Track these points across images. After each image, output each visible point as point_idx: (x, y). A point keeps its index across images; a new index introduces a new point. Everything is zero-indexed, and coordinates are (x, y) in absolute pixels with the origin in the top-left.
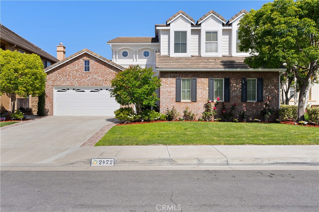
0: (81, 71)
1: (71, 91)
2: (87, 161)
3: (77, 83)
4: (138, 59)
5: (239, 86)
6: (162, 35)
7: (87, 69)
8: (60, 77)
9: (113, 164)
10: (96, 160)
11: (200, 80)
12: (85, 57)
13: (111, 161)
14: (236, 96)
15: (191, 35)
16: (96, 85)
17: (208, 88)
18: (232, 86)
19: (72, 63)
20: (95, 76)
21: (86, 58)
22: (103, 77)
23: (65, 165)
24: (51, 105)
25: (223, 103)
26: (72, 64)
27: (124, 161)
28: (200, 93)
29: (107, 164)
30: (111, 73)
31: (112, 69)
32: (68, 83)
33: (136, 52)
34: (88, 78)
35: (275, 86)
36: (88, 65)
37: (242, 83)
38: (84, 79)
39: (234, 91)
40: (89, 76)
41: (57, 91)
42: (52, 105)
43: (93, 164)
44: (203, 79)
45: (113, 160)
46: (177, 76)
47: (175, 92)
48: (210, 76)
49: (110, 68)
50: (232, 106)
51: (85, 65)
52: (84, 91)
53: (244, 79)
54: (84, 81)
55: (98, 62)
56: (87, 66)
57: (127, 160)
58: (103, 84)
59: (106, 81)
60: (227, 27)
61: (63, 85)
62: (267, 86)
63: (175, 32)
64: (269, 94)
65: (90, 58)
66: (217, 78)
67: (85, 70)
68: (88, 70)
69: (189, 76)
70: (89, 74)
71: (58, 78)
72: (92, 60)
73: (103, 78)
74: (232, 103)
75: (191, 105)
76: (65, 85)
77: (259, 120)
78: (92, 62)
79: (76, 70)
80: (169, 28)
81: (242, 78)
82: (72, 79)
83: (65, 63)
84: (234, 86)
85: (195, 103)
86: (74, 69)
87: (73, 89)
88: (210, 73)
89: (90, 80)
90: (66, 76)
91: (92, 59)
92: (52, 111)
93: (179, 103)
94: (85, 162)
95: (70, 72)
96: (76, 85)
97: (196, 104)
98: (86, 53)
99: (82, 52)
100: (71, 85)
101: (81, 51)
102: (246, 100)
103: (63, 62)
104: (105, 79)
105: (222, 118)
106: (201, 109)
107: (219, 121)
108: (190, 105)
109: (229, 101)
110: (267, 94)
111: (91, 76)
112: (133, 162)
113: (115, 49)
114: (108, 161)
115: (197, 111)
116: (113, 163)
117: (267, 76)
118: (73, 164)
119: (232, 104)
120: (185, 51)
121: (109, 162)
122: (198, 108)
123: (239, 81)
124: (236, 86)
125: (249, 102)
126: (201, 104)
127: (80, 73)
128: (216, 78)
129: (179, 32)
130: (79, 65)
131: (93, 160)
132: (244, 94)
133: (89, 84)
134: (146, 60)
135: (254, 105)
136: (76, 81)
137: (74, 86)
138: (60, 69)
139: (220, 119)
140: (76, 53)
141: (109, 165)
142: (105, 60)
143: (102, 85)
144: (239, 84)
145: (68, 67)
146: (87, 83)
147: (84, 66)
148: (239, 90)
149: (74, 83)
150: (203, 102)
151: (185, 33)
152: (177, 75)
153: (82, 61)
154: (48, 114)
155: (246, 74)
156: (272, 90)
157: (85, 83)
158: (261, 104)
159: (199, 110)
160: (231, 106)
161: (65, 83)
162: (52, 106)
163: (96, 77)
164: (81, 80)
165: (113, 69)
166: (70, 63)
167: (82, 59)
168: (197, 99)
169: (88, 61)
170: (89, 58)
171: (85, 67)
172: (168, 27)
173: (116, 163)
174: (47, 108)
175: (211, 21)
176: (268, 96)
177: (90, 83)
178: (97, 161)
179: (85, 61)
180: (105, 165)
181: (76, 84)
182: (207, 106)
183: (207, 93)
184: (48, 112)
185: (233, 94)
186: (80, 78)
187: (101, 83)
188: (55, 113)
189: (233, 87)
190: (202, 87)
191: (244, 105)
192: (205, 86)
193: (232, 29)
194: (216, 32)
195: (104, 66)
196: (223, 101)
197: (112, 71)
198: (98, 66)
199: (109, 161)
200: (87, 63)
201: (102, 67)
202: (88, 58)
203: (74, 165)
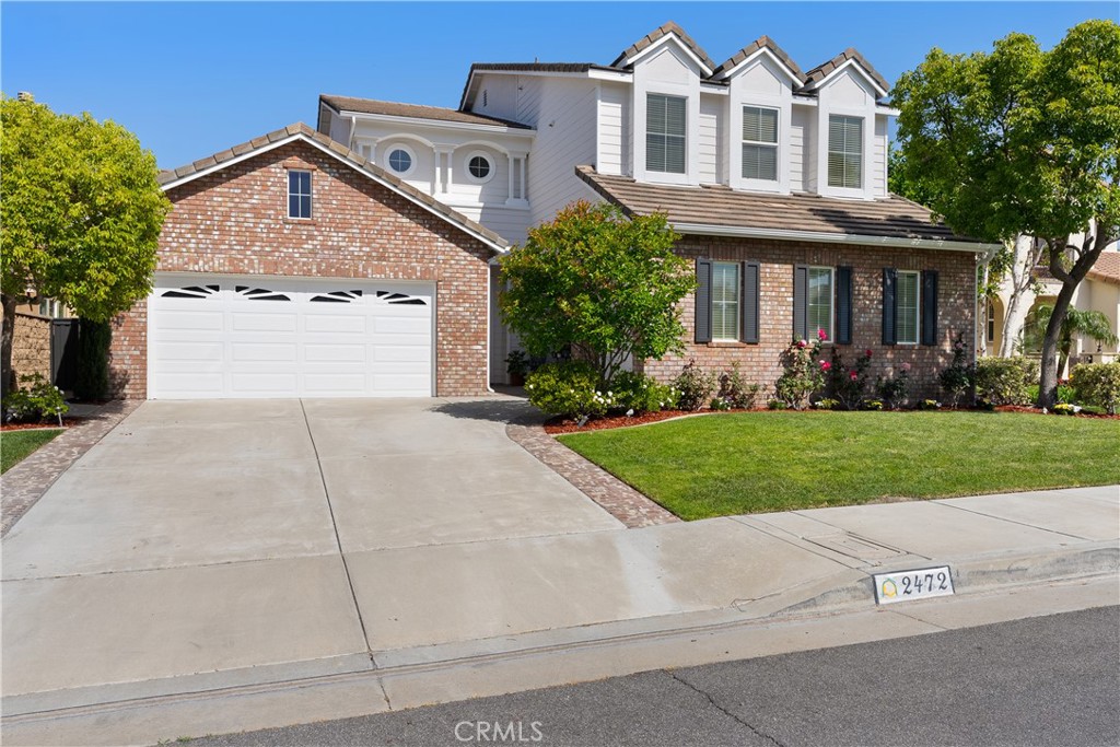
0: (278, 214)
1: (227, 296)
2: (859, 585)
3: (259, 263)
4: (453, 182)
5: (876, 294)
6: (602, 101)
7: (301, 207)
8: (180, 235)
9: (950, 587)
10: (891, 576)
11: (768, 270)
12: (295, 158)
13: (941, 577)
14: (869, 327)
15: (701, 112)
16: (340, 273)
17: (791, 299)
18: (859, 295)
19: (236, 177)
20: (337, 238)
21: (295, 161)
22: (368, 245)
23: (785, 610)
24: (138, 353)
25: (834, 350)
26: (234, 181)
27: (984, 573)
28: (768, 312)
29: (930, 589)
30: (400, 228)
31: (403, 214)
32: (219, 262)
33: (444, 156)
34: (306, 246)
35: (965, 296)
36: (306, 189)
37: (884, 284)
38: (287, 248)
39: (864, 310)
40: (311, 237)
41: (164, 295)
42: (144, 353)
43: (883, 595)
44: (776, 266)
45: (945, 570)
46: (699, 253)
47: (693, 310)
48: (798, 258)
49: (395, 209)
50: (859, 360)
51: (293, 189)
52: (286, 299)
53: (891, 272)
54: (291, 258)
55: (349, 182)
56: (300, 195)
57: (991, 567)
58: (370, 271)
59: (381, 258)
60: (805, 98)
61: (196, 268)
62: (948, 295)
63: (650, 96)
64: (951, 322)
65: (316, 163)
66: (818, 264)
67: (294, 213)
68: (306, 213)
69: (737, 255)
70: (310, 228)
71: (169, 239)
72: (323, 174)
73: (368, 249)
74: (858, 347)
75: (740, 354)
76: (206, 267)
77: (938, 401)
78: (322, 182)
79: (254, 208)
80: (631, 81)
81: (884, 269)
82: (238, 247)
83: (205, 176)
84: (864, 295)
85: (755, 349)
86: (246, 206)
87: (239, 289)
88: (797, 248)
89: (313, 252)
90: (207, 231)
91: (322, 168)
92: (144, 377)
93: (703, 347)
94: (855, 589)
95: (226, 216)
96: (256, 273)
97: (757, 350)
98: (299, 142)
99: (285, 134)
100: (232, 268)
101: (280, 132)
102: (895, 339)
103: (198, 171)
104: (376, 250)
105: (837, 398)
106: (771, 369)
107: (834, 408)
108: (738, 354)
109: (849, 342)
110: (947, 322)
111: (319, 238)
112: (1009, 571)
113: (366, 139)
114: (931, 576)
115: (758, 375)
116: (948, 582)
117: (948, 265)
118: (815, 605)
119: (857, 351)
120: (679, 166)
121: (937, 583)
122: (762, 364)
123: (876, 278)
124: (868, 293)
125: (902, 347)
126: (771, 350)
127: (270, 221)
128: (814, 264)
129: (661, 97)
130: (265, 188)
131: (879, 580)
132: (889, 319)
133: (310, 270)
134: (477, 190)
135: (914, 356)
136: (254, 253)
137: (243, 276)
138: (181, 199)
139: (834, 401)
140: (261, 140)
141: (936, 592)
142: (380, 177)
143: (365, 276)
144: (876, 287)
145: (218, 196)
146: (304, 264)
147: (288, 194)
148: (877, 308)
149: (246, 261)
150: (775, 345)
151: (680, 102)
152: (699, 248)
153: (278, 173)
154: (126, 391)
155: (894, 256)
156: (958, 309)
157: (296, 263)
158: (932, 353)
159: (766, 374)
160: (855, 360)
161: (205, 263)
162: (142, 360)
163: (341, 244)
164: (277, 249)
165: (408, 216)
166: (229, 179)
167: (280, 164)
168: (761, 336)
169: (306, 177)
170: (310, 162)
171: (294, 200)
172: (627, 75)
173: (960, 583)
174: (117, 367)
175: (760, 71)
176: (950, 328)
177: (315, 267)
178: (893, 583)
179: (293, 176)
180: (925, 594)
181: (253, 268)
182: (788, 359)
183: (787, 313)
184: (122, 386)
185: (861, 320)
186: (270, 242)
187: (361, 266)
188: (154, 390)
189: (861, 297)
190: (774, 294)
191: (889, 356)
192: (783, 289)
193: (817, 108)
194: (773, 113)
195: (371, 200)
196: (832, 341)
197: (405, 220)
198: (348, 198)
199: (935, 577)
200: (300, 182)
201: (365, 204)
202: (306, 165)
203: (819, 609)
